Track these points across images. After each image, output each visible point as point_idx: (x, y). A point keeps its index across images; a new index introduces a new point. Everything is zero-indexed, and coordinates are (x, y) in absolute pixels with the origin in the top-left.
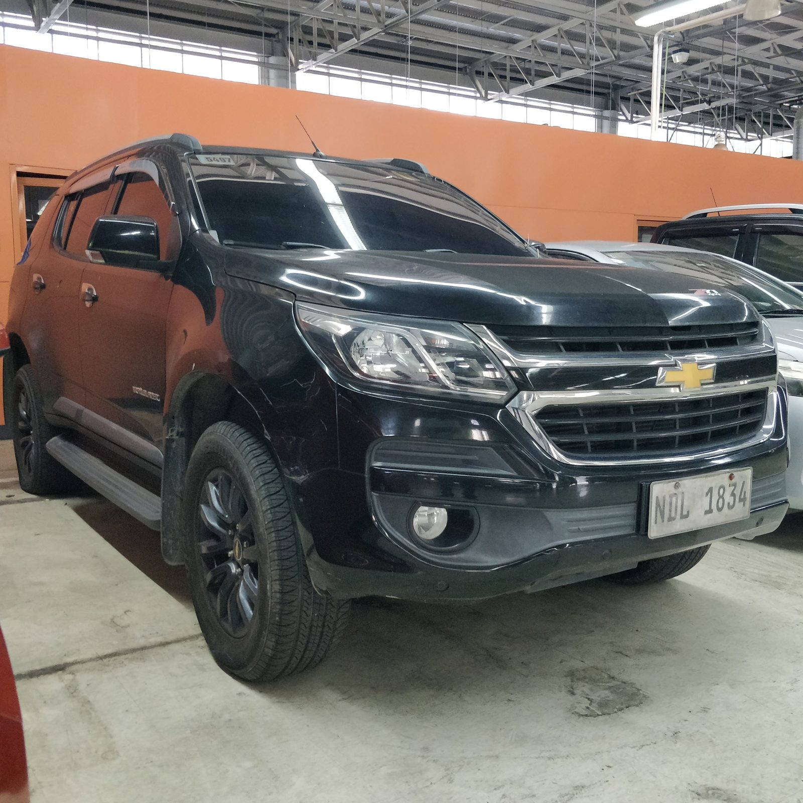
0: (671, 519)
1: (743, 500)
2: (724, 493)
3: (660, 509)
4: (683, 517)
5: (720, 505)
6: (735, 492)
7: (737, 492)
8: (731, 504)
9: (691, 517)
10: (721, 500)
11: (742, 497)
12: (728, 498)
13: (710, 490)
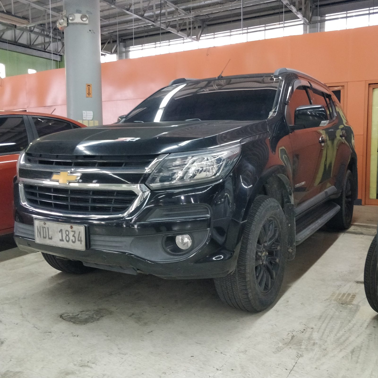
0: (45, 238)
1: (80, 241)
2: (69, 233)
3: (39, 232)
4: (49, 238)
5: (68, 239)
6: (75, 235)
7: (76, 235)
8: (74, 240)
9: (53, 240)
10: (67, 237)
11: (80, 239)
12: (72, 238)
13: (61, 231)
